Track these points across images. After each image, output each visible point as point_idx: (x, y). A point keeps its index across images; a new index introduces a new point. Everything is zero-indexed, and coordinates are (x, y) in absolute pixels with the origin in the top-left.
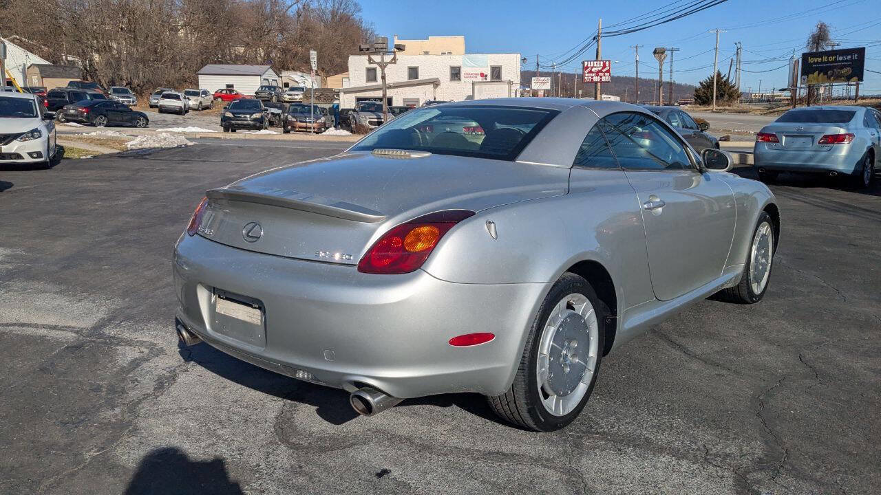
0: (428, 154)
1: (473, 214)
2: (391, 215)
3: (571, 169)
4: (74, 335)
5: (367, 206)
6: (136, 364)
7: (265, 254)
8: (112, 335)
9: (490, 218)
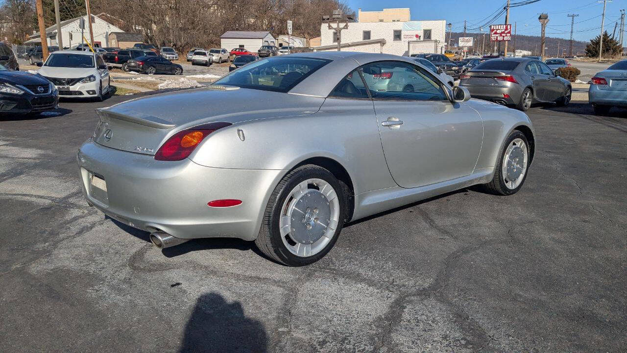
0: (239, 88)
1: (231, 124)
2: (178, 124)
3: (326, 98)
4: (50, 201)
5: (166, 119)
6: (76, 219)
7: (116, 149)
8: (72, 202)
9: (240, 128)
